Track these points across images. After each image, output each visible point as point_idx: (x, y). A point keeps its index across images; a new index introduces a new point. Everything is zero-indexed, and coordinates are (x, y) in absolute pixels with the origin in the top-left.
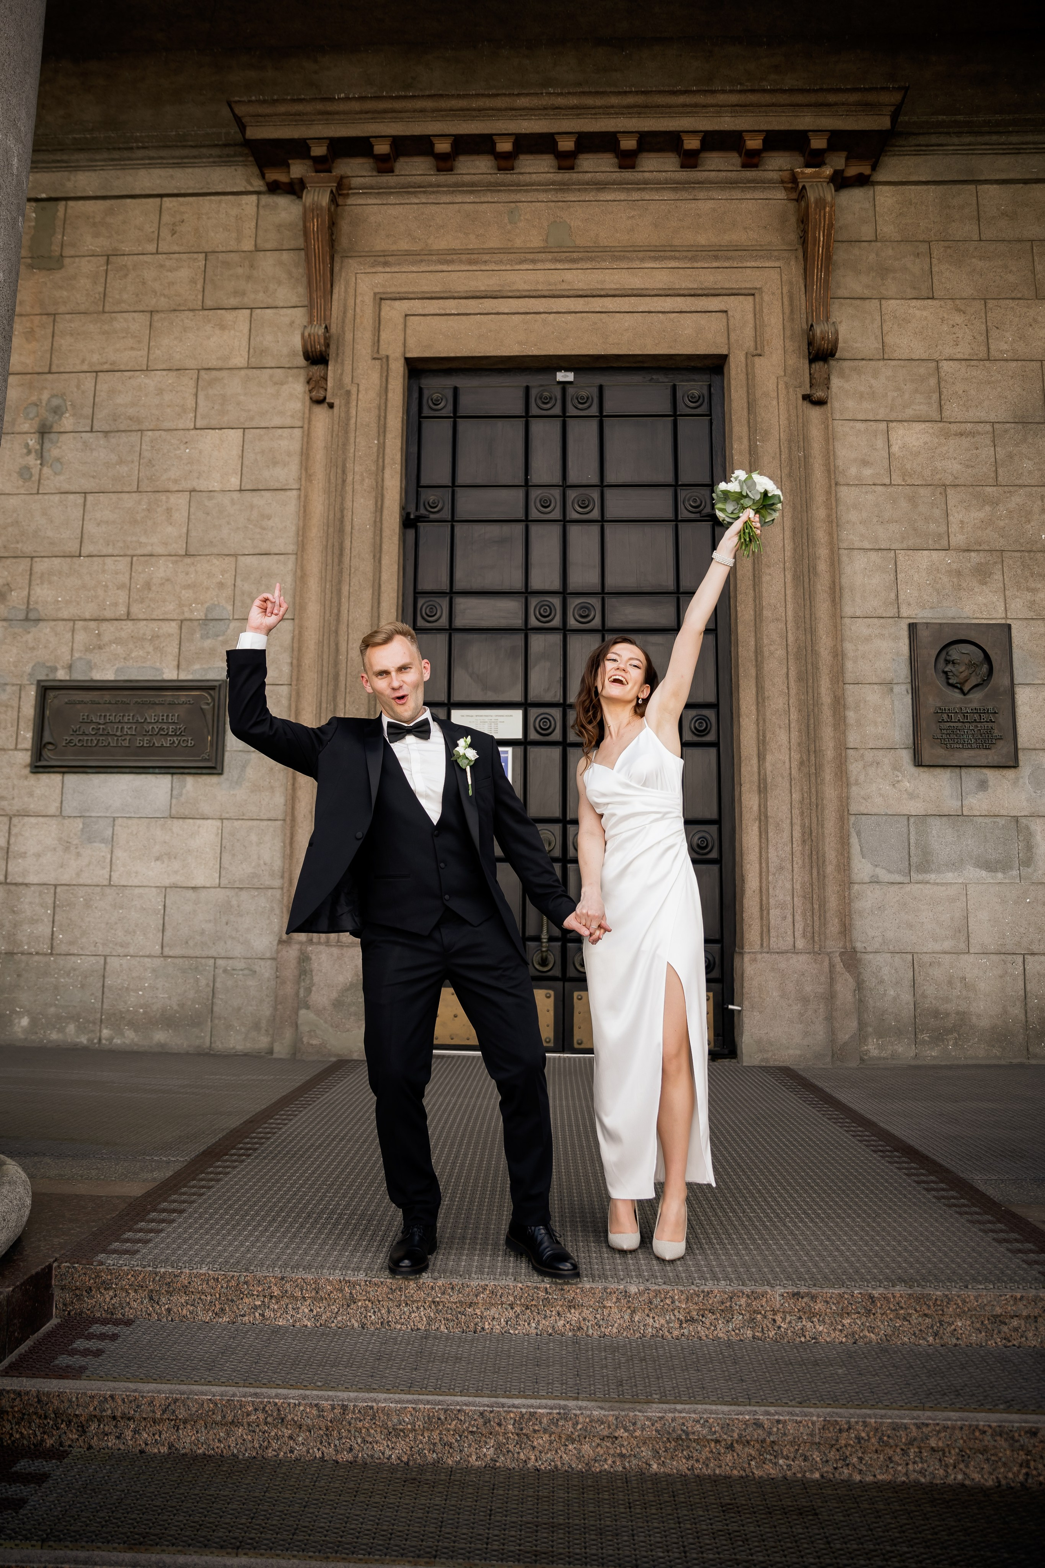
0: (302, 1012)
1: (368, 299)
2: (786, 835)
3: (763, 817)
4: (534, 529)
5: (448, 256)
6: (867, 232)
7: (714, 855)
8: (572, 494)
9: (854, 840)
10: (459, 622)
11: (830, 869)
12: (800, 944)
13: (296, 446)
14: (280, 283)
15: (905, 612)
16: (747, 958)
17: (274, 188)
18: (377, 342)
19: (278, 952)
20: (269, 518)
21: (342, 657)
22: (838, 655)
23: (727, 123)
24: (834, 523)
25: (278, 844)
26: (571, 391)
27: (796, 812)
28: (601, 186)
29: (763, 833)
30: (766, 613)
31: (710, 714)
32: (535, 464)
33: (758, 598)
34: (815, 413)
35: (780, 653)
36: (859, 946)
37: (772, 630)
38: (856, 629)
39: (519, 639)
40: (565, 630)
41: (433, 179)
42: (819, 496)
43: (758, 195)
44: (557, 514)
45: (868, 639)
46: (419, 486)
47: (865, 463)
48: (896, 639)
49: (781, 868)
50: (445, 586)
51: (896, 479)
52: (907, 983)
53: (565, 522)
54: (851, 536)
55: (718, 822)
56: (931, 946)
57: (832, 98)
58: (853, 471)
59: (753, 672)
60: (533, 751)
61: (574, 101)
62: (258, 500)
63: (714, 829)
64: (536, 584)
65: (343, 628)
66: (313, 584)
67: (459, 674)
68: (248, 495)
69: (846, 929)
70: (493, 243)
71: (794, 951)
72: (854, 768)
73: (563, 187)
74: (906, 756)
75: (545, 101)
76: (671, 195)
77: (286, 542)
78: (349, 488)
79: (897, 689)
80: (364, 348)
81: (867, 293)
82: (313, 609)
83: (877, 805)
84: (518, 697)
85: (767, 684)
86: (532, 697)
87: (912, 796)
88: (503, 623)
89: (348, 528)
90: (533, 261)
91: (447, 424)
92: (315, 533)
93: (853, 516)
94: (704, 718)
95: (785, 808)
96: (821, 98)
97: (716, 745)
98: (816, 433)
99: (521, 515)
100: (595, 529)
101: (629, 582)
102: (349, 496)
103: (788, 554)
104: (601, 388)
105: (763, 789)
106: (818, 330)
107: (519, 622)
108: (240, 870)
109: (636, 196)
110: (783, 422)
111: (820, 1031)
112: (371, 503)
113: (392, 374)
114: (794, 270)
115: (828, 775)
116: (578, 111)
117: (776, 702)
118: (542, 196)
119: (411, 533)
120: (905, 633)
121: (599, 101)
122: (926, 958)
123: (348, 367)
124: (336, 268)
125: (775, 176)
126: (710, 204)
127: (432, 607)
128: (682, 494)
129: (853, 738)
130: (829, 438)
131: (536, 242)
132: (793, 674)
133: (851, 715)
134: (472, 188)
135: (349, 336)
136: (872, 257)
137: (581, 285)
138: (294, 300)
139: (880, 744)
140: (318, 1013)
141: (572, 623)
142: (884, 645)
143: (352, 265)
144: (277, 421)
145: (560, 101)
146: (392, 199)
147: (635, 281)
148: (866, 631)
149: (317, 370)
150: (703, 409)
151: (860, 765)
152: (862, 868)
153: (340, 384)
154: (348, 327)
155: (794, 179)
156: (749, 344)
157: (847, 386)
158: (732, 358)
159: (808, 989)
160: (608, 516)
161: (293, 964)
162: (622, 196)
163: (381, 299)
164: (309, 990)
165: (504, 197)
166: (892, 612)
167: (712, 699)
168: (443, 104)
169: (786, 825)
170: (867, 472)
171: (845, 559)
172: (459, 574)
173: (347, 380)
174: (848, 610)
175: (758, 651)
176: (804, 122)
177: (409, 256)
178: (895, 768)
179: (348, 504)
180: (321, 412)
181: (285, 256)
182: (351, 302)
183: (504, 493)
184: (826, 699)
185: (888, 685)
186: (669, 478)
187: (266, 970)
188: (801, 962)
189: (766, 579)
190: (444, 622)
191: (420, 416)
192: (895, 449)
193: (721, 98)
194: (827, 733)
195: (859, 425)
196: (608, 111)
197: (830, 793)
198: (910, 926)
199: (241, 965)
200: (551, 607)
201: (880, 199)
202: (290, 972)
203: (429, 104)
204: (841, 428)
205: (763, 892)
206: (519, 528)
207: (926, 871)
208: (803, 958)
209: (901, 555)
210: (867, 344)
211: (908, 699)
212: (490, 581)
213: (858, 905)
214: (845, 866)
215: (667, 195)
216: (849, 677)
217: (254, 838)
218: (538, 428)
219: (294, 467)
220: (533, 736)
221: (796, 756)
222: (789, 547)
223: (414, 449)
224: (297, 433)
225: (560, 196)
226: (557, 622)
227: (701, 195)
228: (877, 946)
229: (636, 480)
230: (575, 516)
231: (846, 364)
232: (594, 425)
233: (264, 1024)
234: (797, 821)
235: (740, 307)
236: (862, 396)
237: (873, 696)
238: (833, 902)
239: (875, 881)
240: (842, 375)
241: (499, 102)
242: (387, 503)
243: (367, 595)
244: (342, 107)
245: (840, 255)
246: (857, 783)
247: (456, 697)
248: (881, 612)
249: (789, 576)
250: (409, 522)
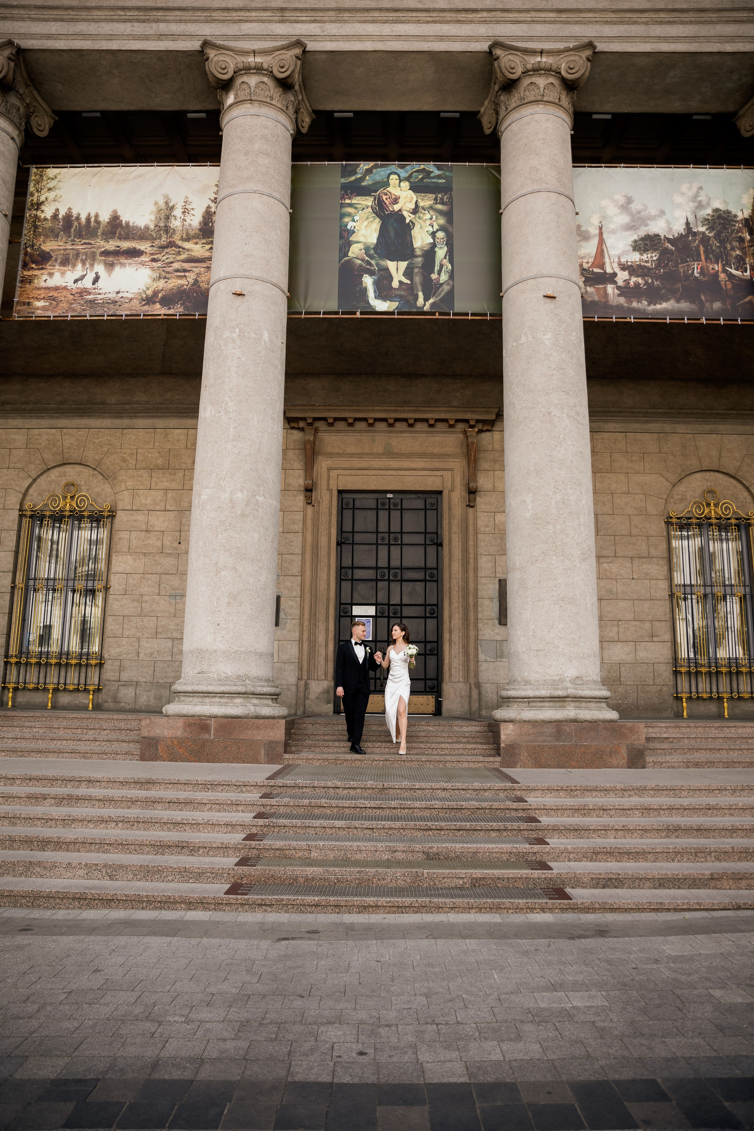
0: (307, 701)
1: (326, 470)
2: (457, 646)
3: (450, 641)
4: (379, 547)
5: (352, 455)
6: (490, 447)
7: (435, 652)
8: (392, 536)
9: (479, 648)
10: (355, 577)
11: (471, 657)
12: (461, 680)
13: (301, 518)
14: (295, 461)
15: (498, 575)
16: (444, 684)
17: (293, 428)
18: (328, 484)
19: (297, 682)
20: (293, 542)
21: (318, 589)
22: (476, 590)
23: (443, 416)
24: (476, 546)
25: (297, 649)
26: (392, 500)
27: (460, 639)
28: (402, 432)
29: (450, 646)
30: (453, 576)
31: (435, 608)
32: (380, 525)
33: (450, 571)
34: (471, 510)
35: (457, 589)
36: (480, 681)
37: (454, 582)
38: (482, 581)
39: (374, 583)
40: (389, 580)
41: (347, 429)
42: (471, 538)
43: (454, 435)
44: (387, 542)
45: (486, 584)
46: (342, 532)
47: (487, 526)
48: (495, 584)
49: (456, 657)
50: (350, 565)
51: (497, 532)
52: (495, 693)
53: (389, 533)
54: (481, 550)
55: (437, 642)
56: (503, 681)
57: (476, 409)
58: (483, 529)
59: (448, 595)
60: (378, 619)
61: (394, 408)
62: (289, 536)
63: (435, 644)
64: (380, 565)
65: (318, 579)
66: (308, 565)
67: (355, 594)
68: (286, 534)
69: (476, 675)
70: (366, 451)
71: (459, 682)
72: (480, 625)
73: (390, 432)
74: (496, 622)
75: (384, 408)
76: (426, 435)
77: (298, 550)
78: (320, 534)
79: (494, 600)
80: (324, 486)
81: (489, 468)
82: (308, 573)
83: (487, 637)
84: (374, 602)
85: (452, 599)
86: (378, 602)
87: (498, 634)
88: (369, 578)
89: (319, 547)
90: (380, 458)
91: (351, 511)
92: (308, 548)
93: (482, 544)
94: (433, 609)
95: (457, 638)
96: (473, 409)
97: (437, 617)
98: (471, 517)
99: (375, 542)
100: (399, 547)
101: (410, 565)
102: (320, 536)
103: (460, 557)
104: (402, 500)
105: (450, 632)
106: (471, 485)
107: (374, 578)
108: (285, 657)
109: (414, 435)
110: (460, 512)
111: (466, 706)
112: (327, 539)
113: (334, 495)
114: (465, 463)
115: (471, 627)
116: (395, 411)
117: (455, 605)
118: (383, 434)
119: (339, 547)
120: (497, 582)
121: (402, 409)
122: (501, 685)
123: (319, 493)
124: (315, 458)
125: (459, 430)
126: (438, 438)
127: (346, 573)
128: (428, 536)
129: (480, 616)
130: (476, 518)
131: (381, 450)
132: (460, 595)
133: (479, 608)
134: (360, 431)
135: (319, 482)
136: (492, 456)
137: (395, 466)
138: (300, 467)
139: (489, 618)
140: (312, 701)
141: (391, 578)
142: (491, 586)
143: (320, 458)
144: (295, 509)
145: (389, 408)
146: (333, 434)
147: (413, 465)
148: (485, 582)
149: (309, 493)
150: (435, 507)
151: (482, 624)
152: (482, 657)
153: (316, 499)
154: (319, 479)
155: (465, 431)
156: (450, 487)
157: (481, 500)
158: (444, 492)
159: (463, 693)
160: (403, 543)
161: (303, 686)
162: (409, 435)
163: (329, 469)
164: (309, 694)
165: (370, 434)
166: (494, 575)
167: (435, 603)
168: (351, 408)
169: (457, 643)
170: (487, 529)
171: (479, 558)
172: (354, 562)
173: (319, 497)
174: (479, 575)
175: (450, 588)
176: (468, 416)
177: (338, 455)
178: (493, 625)
179: (320, 539)
180: (310, 507)
181: (296, 451)
182: (320, 470)
183: (369, 535)
184: (471, 603)
185: (492, 599)
186: (423, 531)
187: (293, 689)
188: (461, 685)
189: (453, 565)
190: (350, 577)
191: (342, 508)
192: (496, 522)
193: (441, 409)
194: (472, 614)
195: (485, 514)
196: (404, 411)
197: (472, 633)
198: (497, 675)
199: (285, 687)
200: (385, 573)
201: (495, 436)
202: (302, 689)
203: (346, 408)
204: (479, 514)
205: (450, 664)
206: (375, 546)
207: (502, 658)
208: (461, 684)
209: (497, 557)
210: (488, 486)
211: (498, 604)
212: (365, 564)
213: (480, 668)
214: (477, 656)
215: (424, 435)
216: (479, 596)
217: (289, 647)
218: (381, 513)
219: (301, 525)
220: (379, 614)
221: (461, 621)
222: (460, 555)
223: (340, 519)
224: (302, 513)
225: (389, 434)
226: (386, 578)
227: (436, 435)
228: (486, 681)
229: (412, 531)
230: (393, 543)
231: (482, 493)
232: (399, 512)
233: (293, 706)
234: (461, 642)
235: (447, 475)
236: (486, 504)
237: (487, 602)
238: (472, 667)
239: (486, 661)
240: (480, 497)
241: (370, 408)
242: (332, 539)
243: (326, 569)
244: (318, 408)
245: (481, 455)
246: (481, 630)
247: (354, 602)
248: (490, 575)
249: (460, 564)
250: (338, 544)
